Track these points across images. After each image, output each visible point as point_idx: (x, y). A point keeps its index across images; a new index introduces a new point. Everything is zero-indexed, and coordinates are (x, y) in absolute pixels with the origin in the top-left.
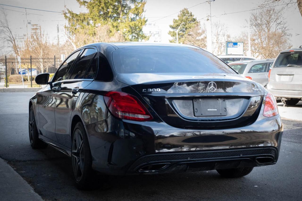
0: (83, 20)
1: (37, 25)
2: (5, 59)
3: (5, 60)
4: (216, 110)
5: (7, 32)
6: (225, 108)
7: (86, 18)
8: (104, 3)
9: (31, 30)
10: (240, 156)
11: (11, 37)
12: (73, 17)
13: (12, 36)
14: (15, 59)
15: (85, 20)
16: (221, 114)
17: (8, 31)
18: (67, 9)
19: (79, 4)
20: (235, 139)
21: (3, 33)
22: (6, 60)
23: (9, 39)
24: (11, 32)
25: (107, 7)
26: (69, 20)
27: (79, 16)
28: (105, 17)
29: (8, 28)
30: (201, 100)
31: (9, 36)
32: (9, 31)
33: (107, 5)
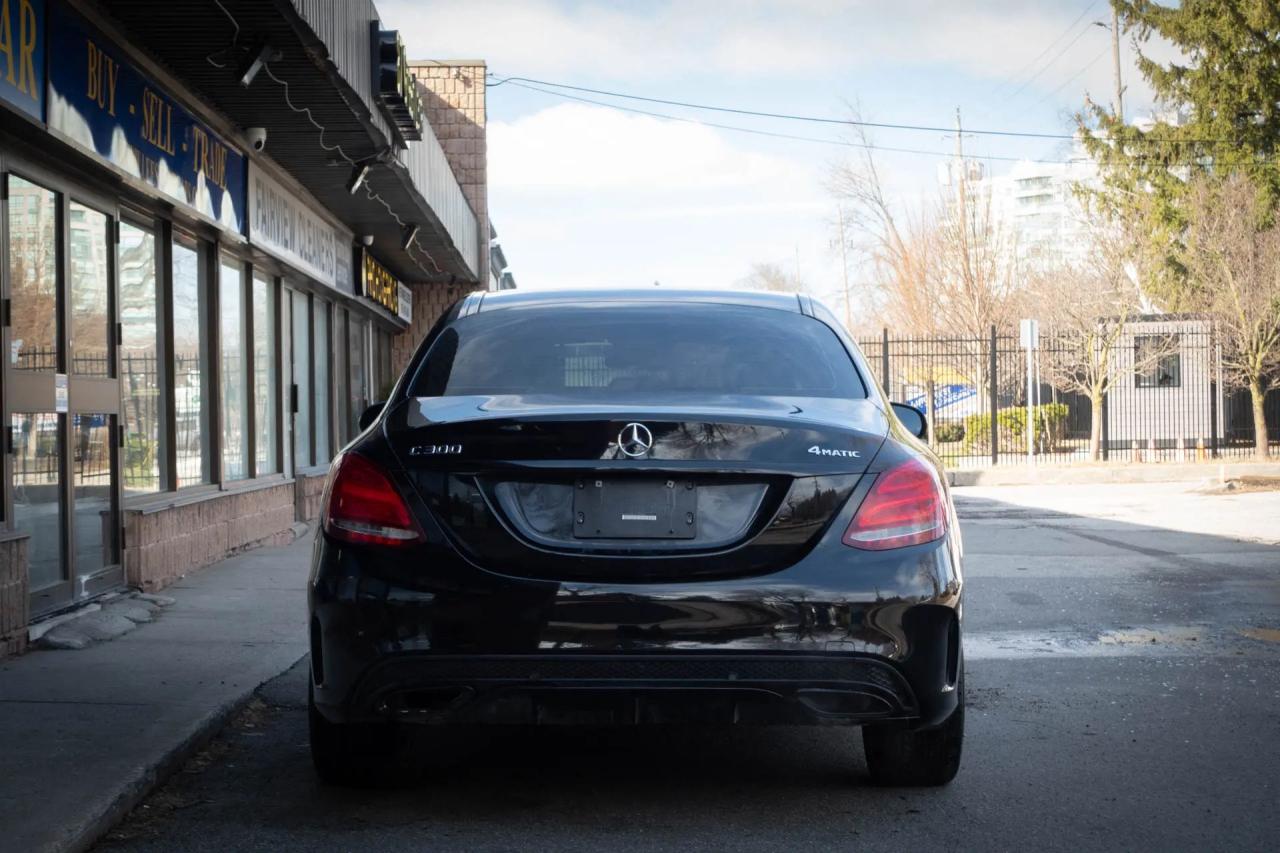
0: (1170, 154)
1: (1044, 180)
2: (882, 340)
3: (882, 346)
4: (654, 518)
5: (875, 221)
6: (691, 514)
7: (1181, 148)
8: (1260, 75)
9: (1018, 202)
10: (727, 677)
11: (893, 243)
12: (1121, 143)
13: (898, 236)
14: (908, 342)
15: (1177, 154)
16: (671, 532)
17: (878, 214)
18: (1094, 108)
19: (1153, 83)
20: (687, 615)
21: (856, 226)
22: (886, 344)
23: (882, 250)
24: (891, 220)
25: (1274, 90)
26: (1106, 157)
27: (1148, 138)
28: (1267, 139)
29: (880, 203)
30: (600, 486)
31: (884, 237)
32: (885, 217)
33: (1273, 82)
